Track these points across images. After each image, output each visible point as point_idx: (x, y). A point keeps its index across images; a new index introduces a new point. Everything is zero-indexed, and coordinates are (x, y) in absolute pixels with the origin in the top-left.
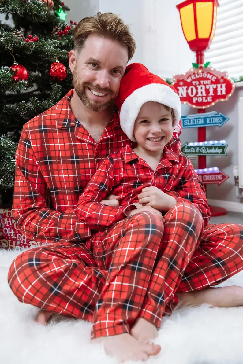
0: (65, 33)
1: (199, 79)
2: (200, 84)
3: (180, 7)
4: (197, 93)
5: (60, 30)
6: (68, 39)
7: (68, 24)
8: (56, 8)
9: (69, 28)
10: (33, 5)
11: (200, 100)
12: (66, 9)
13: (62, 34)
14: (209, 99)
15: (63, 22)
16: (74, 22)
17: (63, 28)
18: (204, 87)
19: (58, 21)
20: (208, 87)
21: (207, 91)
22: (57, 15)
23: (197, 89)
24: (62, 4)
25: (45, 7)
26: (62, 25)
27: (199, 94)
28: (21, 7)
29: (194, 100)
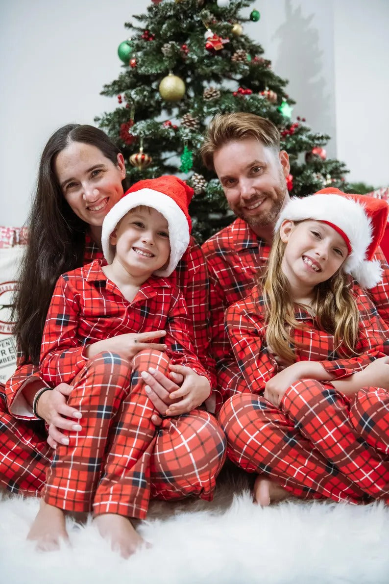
0: (291, 133)
5: (284, 129)
6: (296, 140)
7: (294, 121)
8: (279, 102)
9: (296, 126)
10: (251, 100)
12: (291, 102)
13: (286, 134)
15: (288, 119)
16: (301, 118)
17: (289, 127)
19: (282, 118)
22: (279, 111)
24: (286, 97)
25: (266, 101)
26: (287, 123)
28: (237, 105)
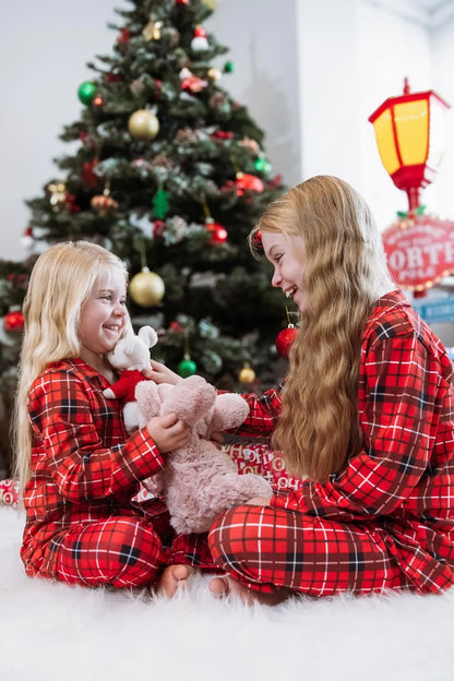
1: (410, 238)
2: (411, 246)
3: (373, 119)
4: (406, 263)
11: (412, 275)
14: (430, 272)
18: (418, 251)
20: (426, 250)
21: (426, 257)
23: (406, 254)
27: (411, 264)
29: (402, 276)
